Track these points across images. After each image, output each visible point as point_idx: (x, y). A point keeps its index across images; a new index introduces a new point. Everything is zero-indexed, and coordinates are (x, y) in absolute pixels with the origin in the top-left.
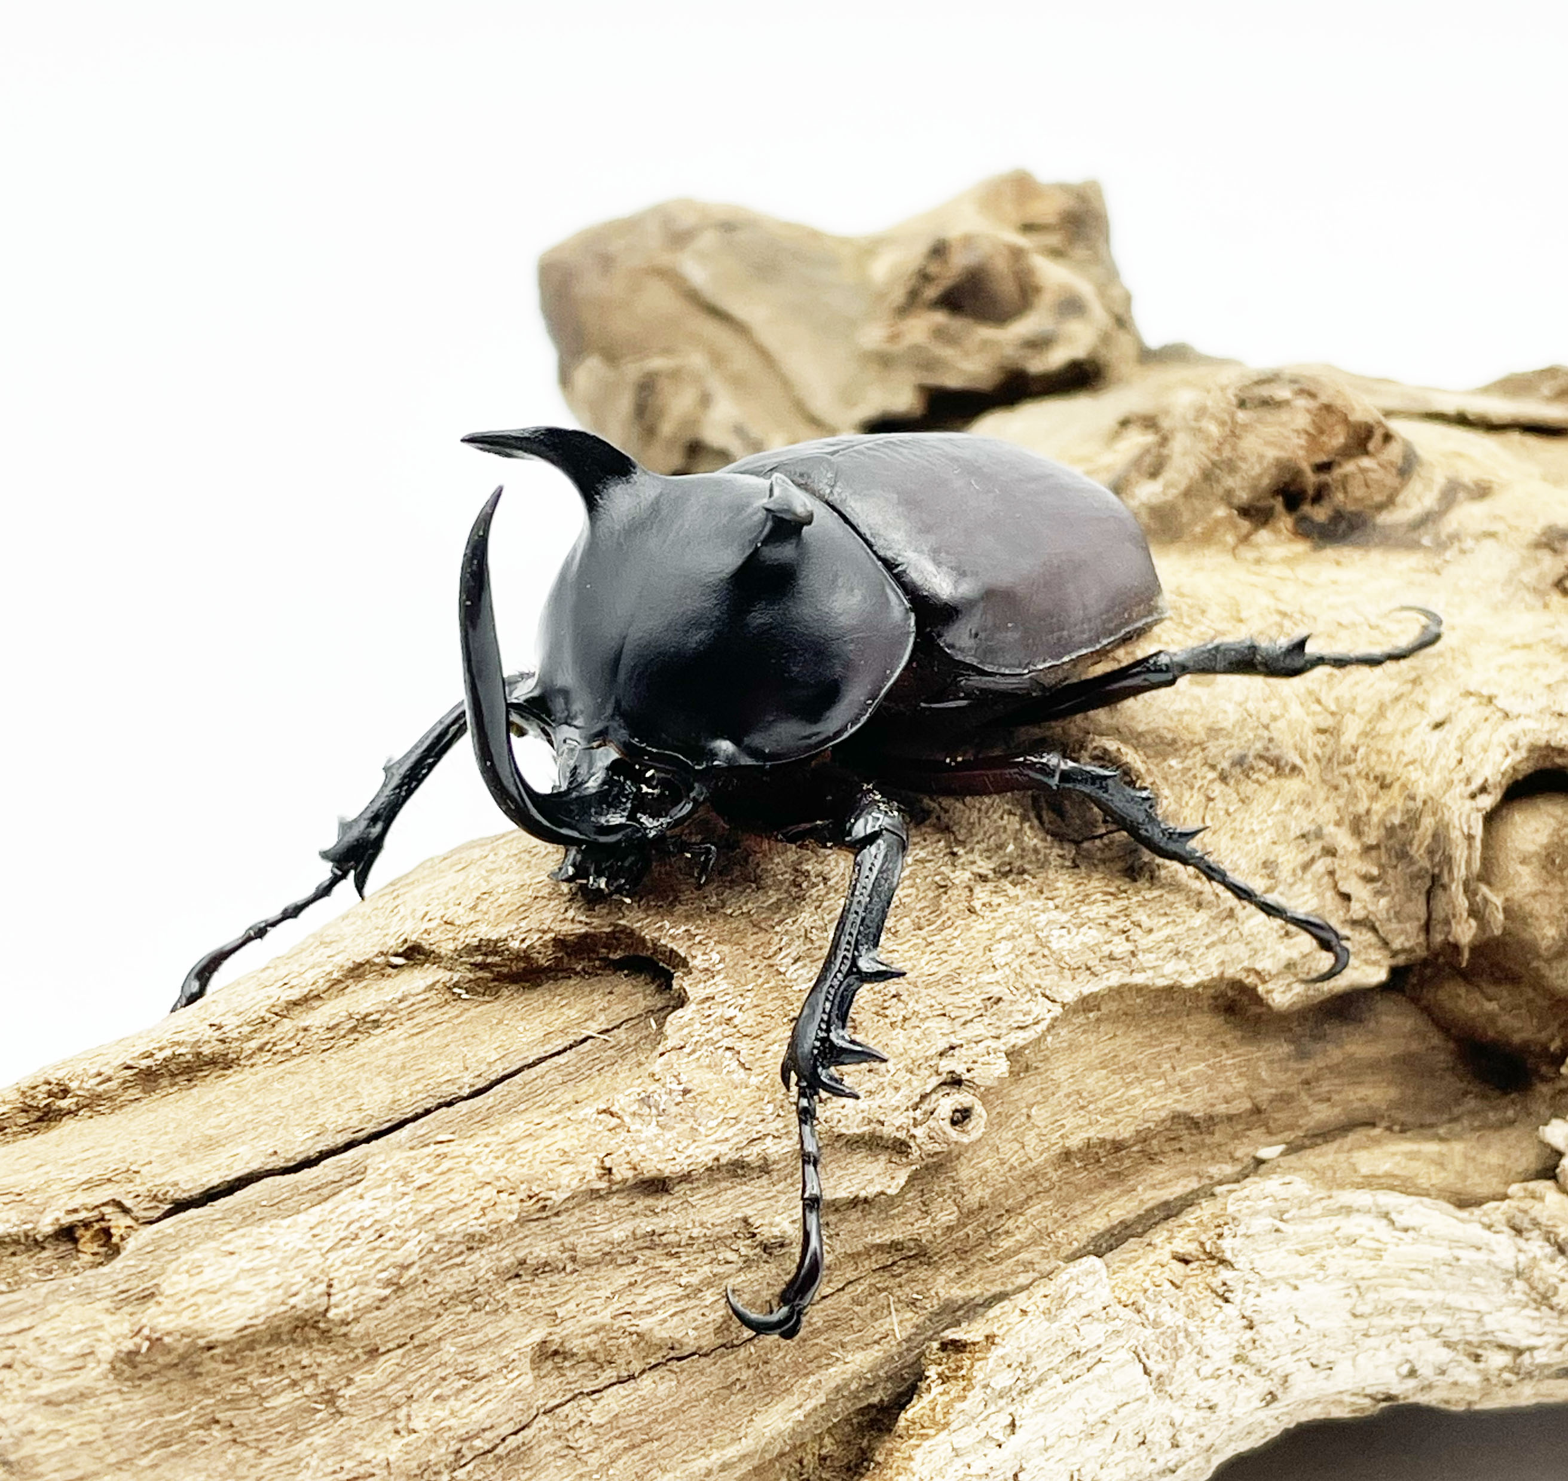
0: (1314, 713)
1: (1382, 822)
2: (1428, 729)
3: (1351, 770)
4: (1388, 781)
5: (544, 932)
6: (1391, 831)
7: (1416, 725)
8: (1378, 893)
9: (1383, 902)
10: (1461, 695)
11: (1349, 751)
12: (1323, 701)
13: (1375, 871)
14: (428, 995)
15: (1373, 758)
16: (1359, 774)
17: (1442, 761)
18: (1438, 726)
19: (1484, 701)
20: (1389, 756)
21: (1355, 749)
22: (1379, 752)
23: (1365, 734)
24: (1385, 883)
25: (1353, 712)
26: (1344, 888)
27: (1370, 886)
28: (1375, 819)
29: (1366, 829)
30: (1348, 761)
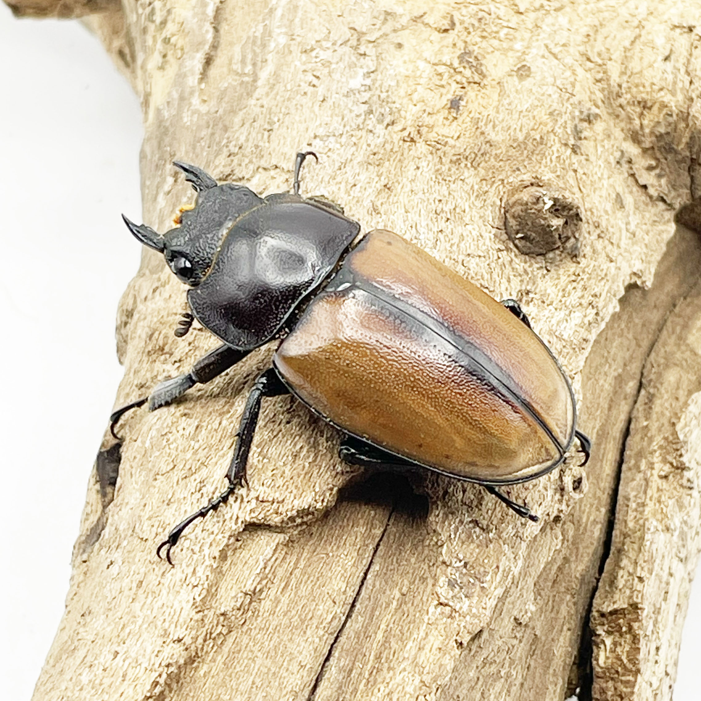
0: (590, 70)
1: (652, 133)
2: (662, 63)
3: (622, 101)
4: (649, 104)
5: (331, 489)
6: (660, 137)
7: (655, 61)
8: (659, 176)
9: (663, 181)
10: (672, 29)
11: (617, 88)
12: (592, 59)
13: (654, 163)
14: (276, 555)
15: (634, 90)
16: (628, 103)
17: (680, 85)
18: (666, 59)
19: (686, 30)
20: (644, 87)
21: (620, 86)
22: (637, 86)
23: (623, 73)
24: (662, 169)
25: (610, 59)
26: (642, 182)
27: (653, 173)
28: (647, 131)
29: (643, 139)
30: (619, 96)
